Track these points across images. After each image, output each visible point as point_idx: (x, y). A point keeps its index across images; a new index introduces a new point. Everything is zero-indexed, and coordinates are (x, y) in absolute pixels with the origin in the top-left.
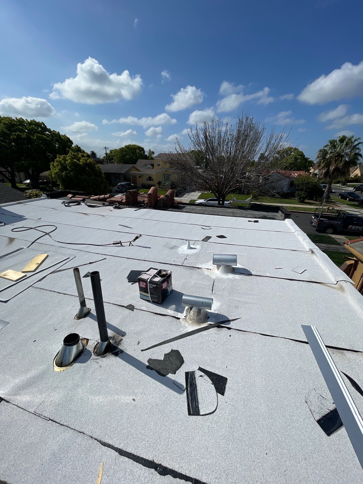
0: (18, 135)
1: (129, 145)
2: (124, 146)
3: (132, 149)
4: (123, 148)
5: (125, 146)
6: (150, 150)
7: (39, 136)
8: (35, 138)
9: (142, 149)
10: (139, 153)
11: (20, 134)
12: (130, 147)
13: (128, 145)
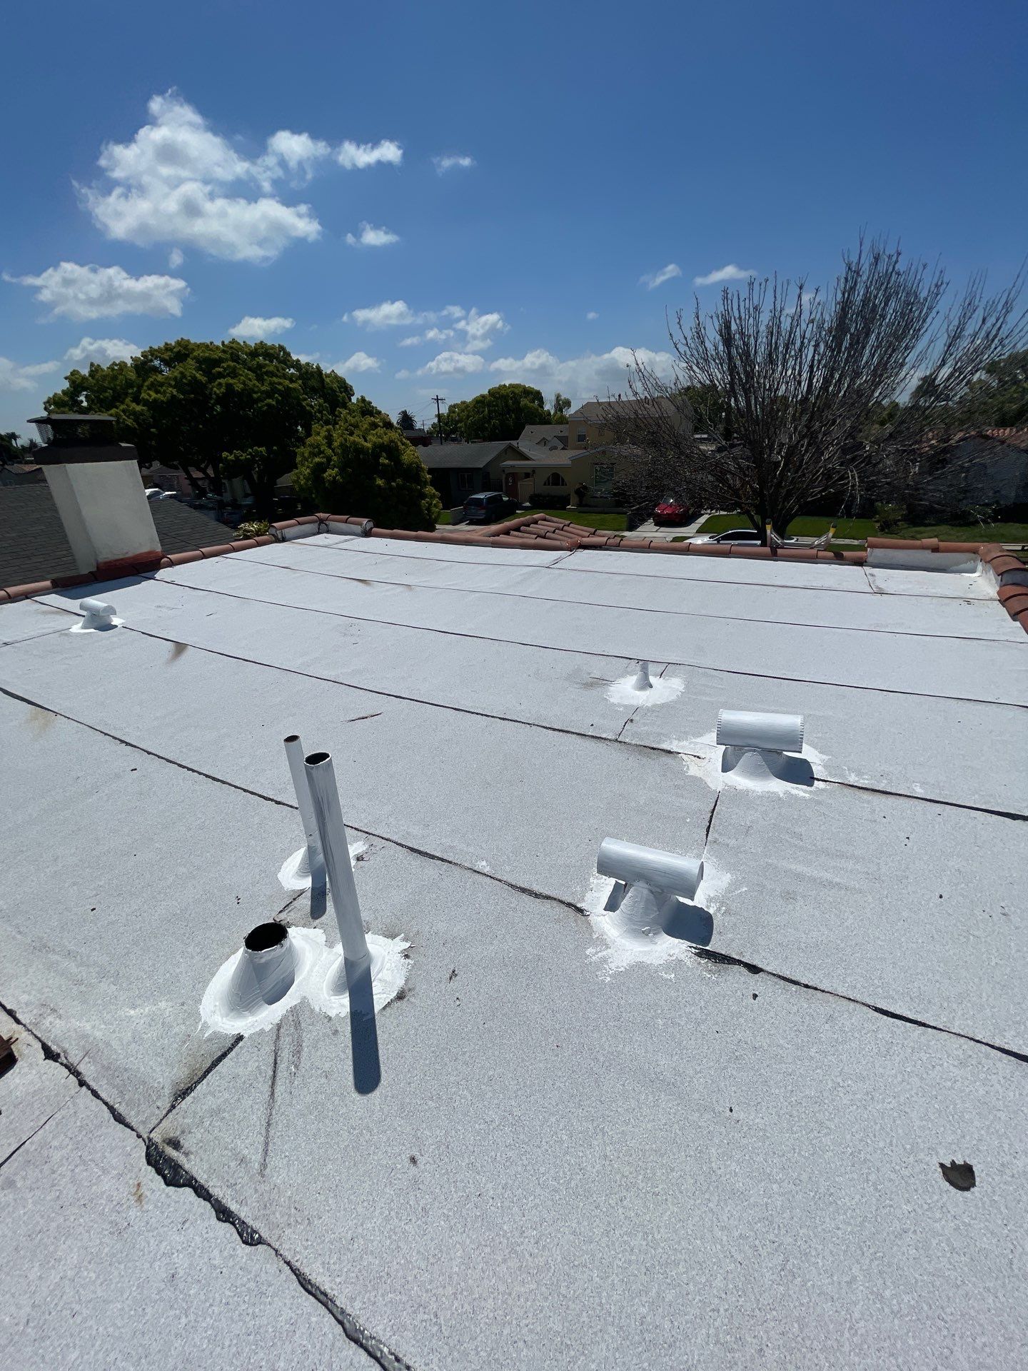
1: (500, 386)
2: (485, 392)
3: (507, 396)
4: (483, 396)
5: (489, 391)
6: (558, 397)
9: (537, 396)
10: (526, 407)
12: (503, 392)
13: (497, 386)
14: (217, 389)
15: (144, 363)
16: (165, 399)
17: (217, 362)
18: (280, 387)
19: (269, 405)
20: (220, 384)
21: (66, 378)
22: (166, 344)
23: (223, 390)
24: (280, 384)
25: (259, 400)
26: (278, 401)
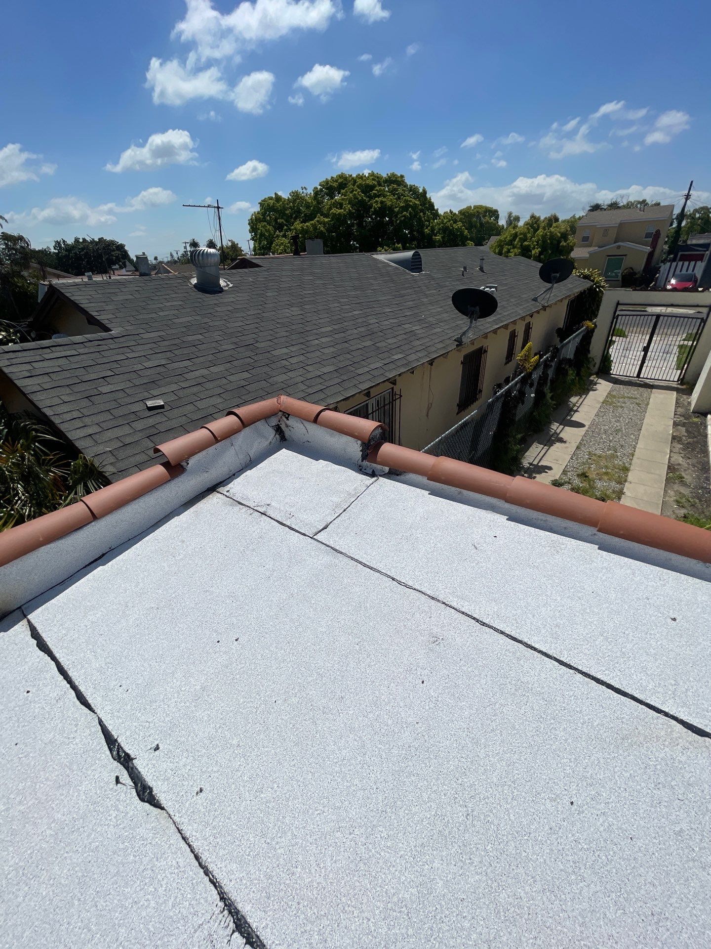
1: (468, 207)
3: (472, 215)
6: (510, 215)
8: (402, 204)
9: (494, 213)
12: (470, 211)
14: (376, 204)
15: (320, 191)
16: (345, 213)
17: (372, 187)
18: (411, 203)
19: (404, 216)
20: (377, 202)
21: (259, 203)
22: (332, 177)
23: (379, 205)
24: (410, 201)
25: (398, 213)
26: (410, 214)
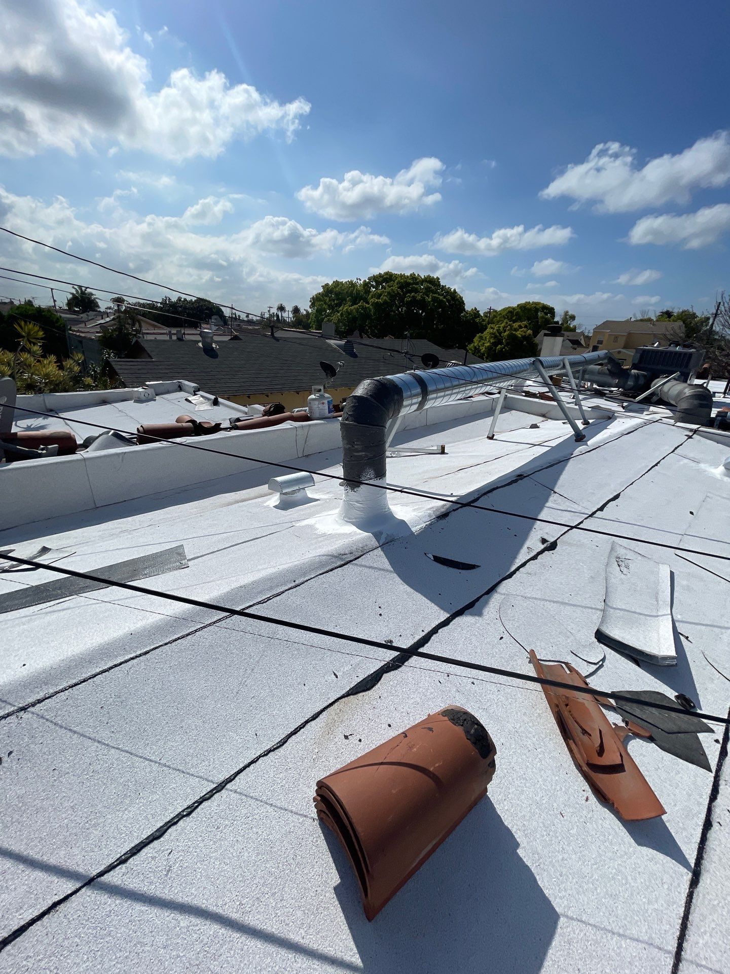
0: (413, 297)
1: (526, 302)
2: (515, 305)
3: (530, 310)
4: (514, 309)
5: (518, 305)
6: (566, 313)
7: (435, 297)
8: (430, 300)
9: (551, 311)
10: (542, 317)
11: (416, 295)
12: (528, 306)
13: (523, 302)
15: (369, 283)
16: (382, 302)
21: (322, 286)
22: (380, 273)
